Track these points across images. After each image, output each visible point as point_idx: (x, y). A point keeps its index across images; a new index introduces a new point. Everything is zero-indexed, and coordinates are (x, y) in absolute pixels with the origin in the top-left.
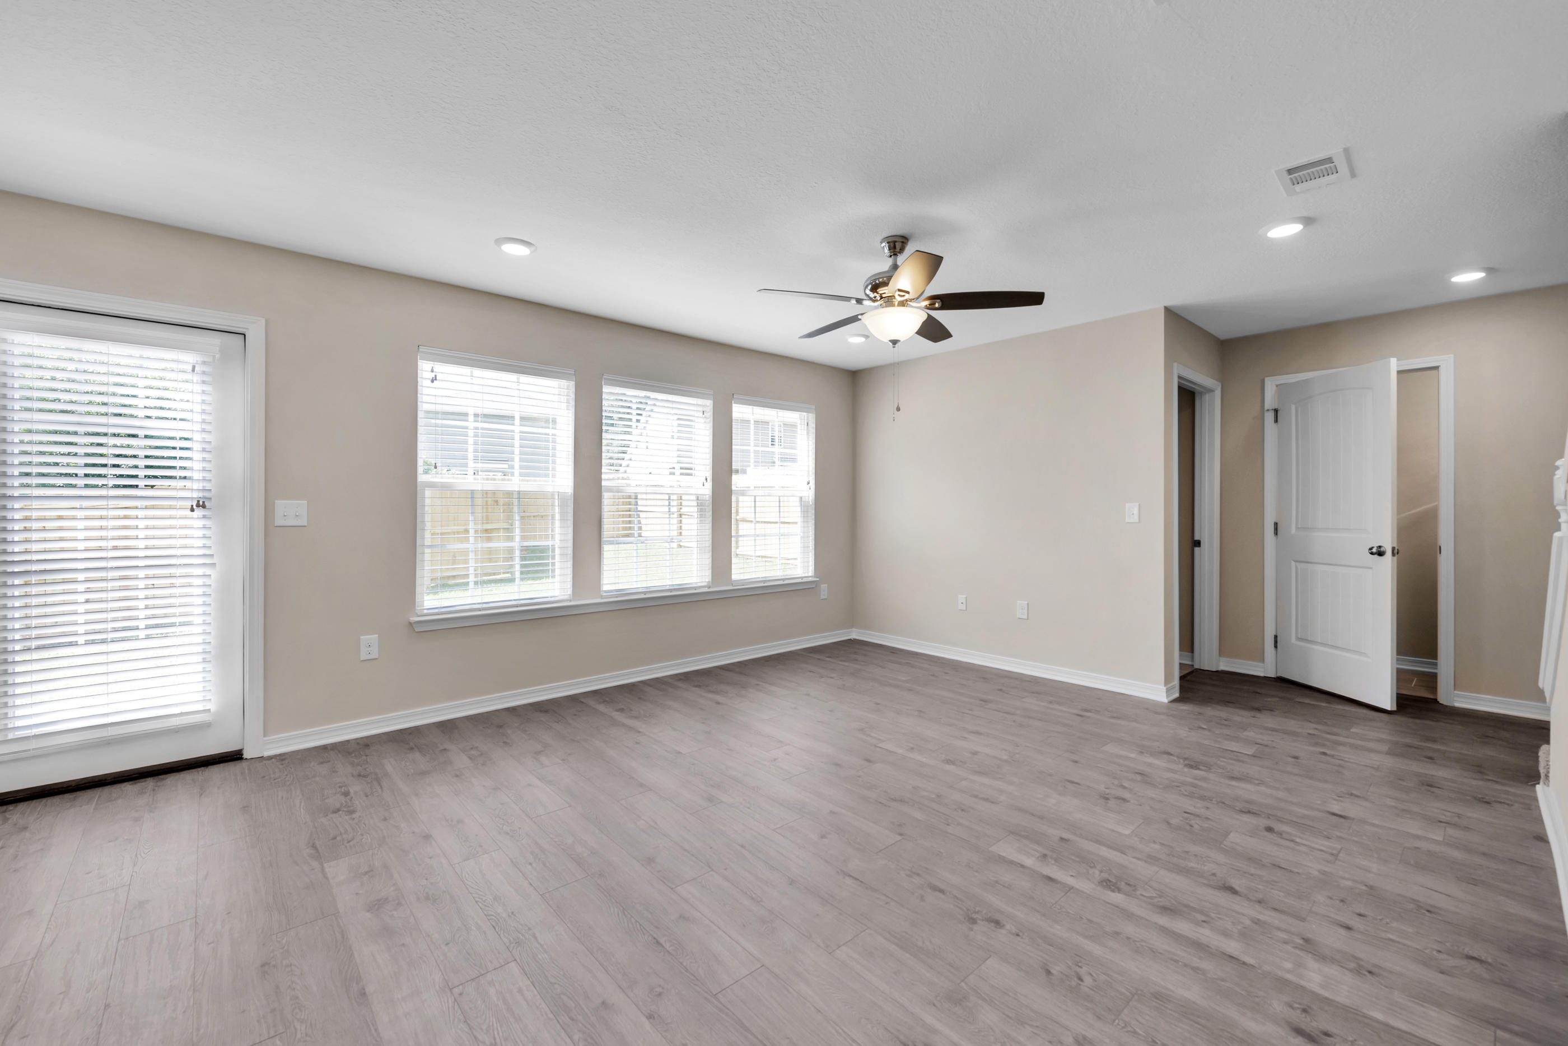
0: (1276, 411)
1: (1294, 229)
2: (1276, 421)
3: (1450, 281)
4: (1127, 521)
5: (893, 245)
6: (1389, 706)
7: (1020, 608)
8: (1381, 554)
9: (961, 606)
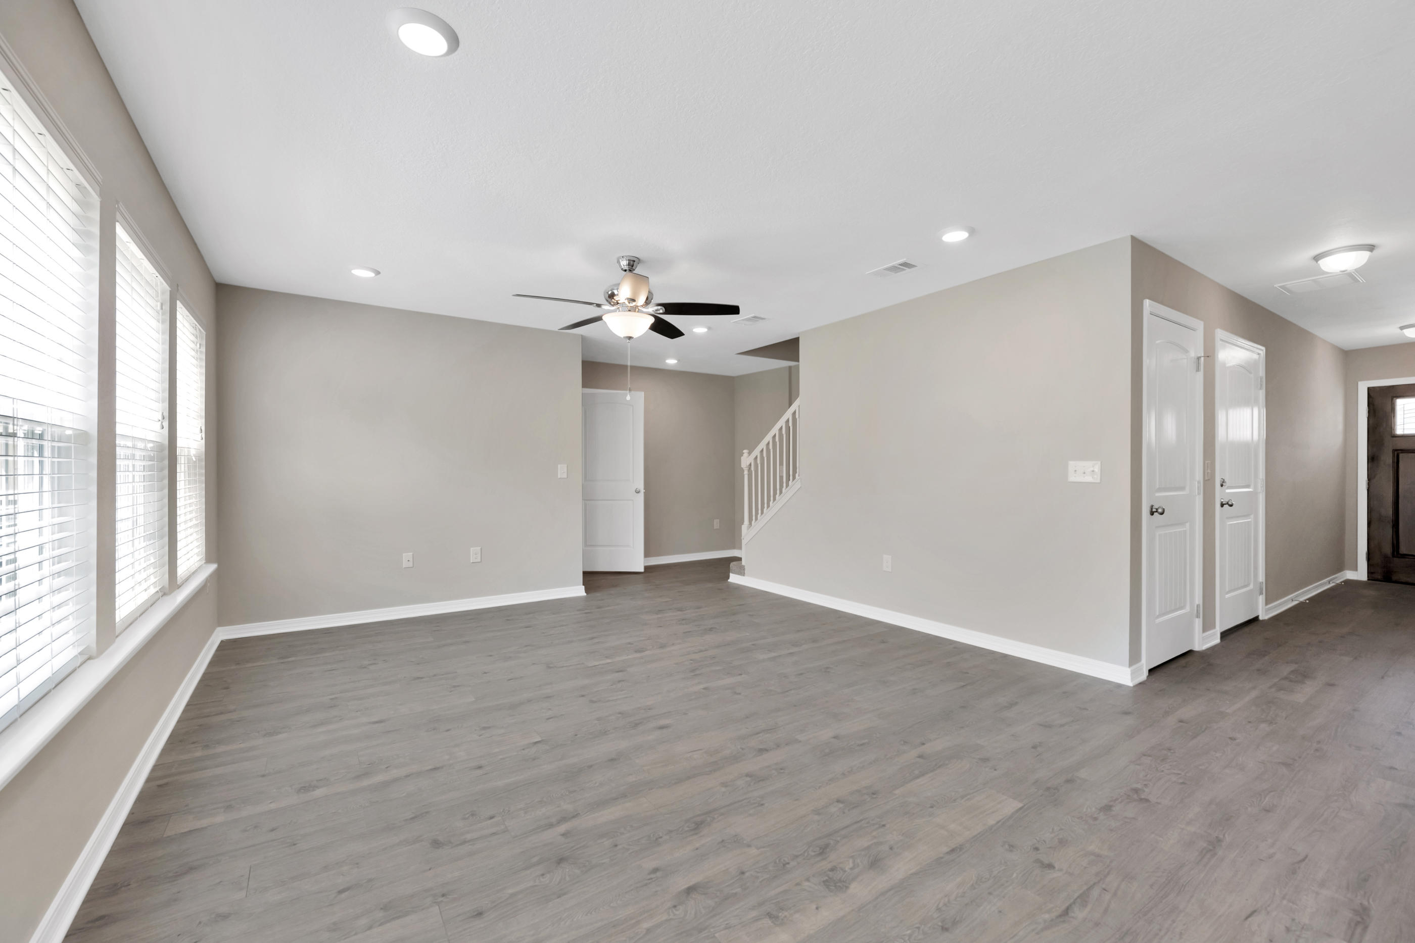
1: (704, 330)
4: (559, 477)
5: (632, 262)
6: (642, 570)
7: (474, 554)
8: (639, 492)
9: (406, 564)
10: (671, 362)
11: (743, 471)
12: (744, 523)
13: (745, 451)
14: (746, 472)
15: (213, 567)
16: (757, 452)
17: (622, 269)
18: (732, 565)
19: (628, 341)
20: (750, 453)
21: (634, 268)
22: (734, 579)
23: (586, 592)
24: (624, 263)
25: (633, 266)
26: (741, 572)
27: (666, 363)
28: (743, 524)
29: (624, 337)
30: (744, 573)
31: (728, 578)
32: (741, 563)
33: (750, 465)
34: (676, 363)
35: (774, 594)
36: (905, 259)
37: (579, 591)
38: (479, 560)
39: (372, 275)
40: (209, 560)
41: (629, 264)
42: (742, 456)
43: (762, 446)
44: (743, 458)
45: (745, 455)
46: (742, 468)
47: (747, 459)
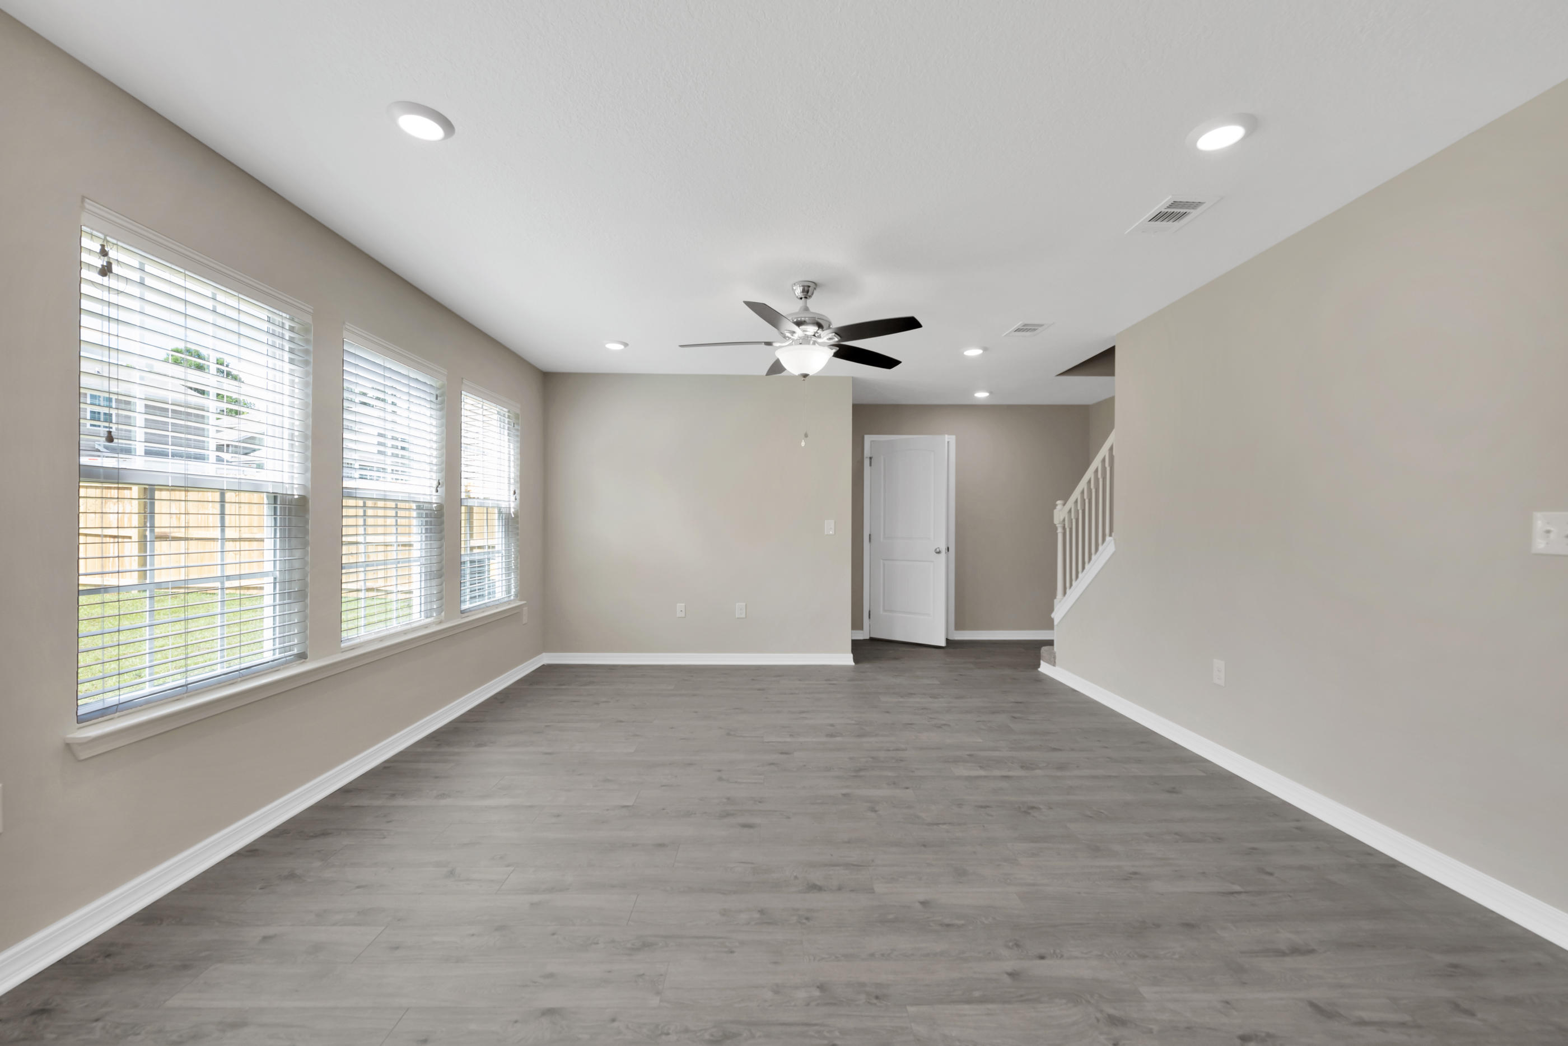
0: (871, 458)
1: (978, 352)
2: (871, 465)
3: (974, 396)
4: (826, 533)
5: (806, 288)
6: (943, 644)
7: (739, 610)
8: (939, 552)
9: (679, 614)
10: (982, 395)
11: (1056, 529)
12: (1057, 597)
13: (1059, 502)
14: (1060, 530)
15: (519, 603)
16: (1070, 503)
17: (797, 297)
18: (1044, 649)
19: (803, 379)
20: (1064, 505)
21: (809, 294)
22: (1045, 668)
23: (855, 662)
24: (798, 291)
25: (808, 292)
26: (1053, 662)
27: (976, 397)
28: (1055, 598)
29: (799, 375)
30: (1055, 662)
31: (1039, 665)
32: (1053, 650)
33: (1064, 520)
34: (988, 396)
35: (1084, 695)
36: (1170, 197)
37: (847, 659)
38: (743, 616)
39: (622, 347)
40: (523, 597)
41: (803, 291)
42: (1055, 508)
43: (1076, 494)
44: (1056, 512)
45: (1059, 507)
46: (1055, 525)
47: (1060, 513)
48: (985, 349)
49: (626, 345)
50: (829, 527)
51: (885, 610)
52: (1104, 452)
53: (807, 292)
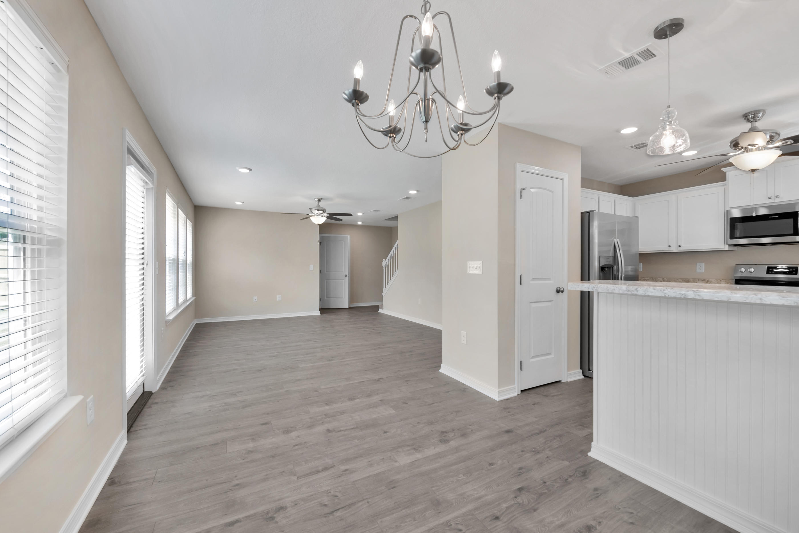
0: (321, 242)
1: (361, 214)
2: (321, 245)
4: (310, 270)
6: (348, 308)
7: (278, 298)
8: (346, 276)
9: (254, 301)
10: (360, 223)
11: (383, 268)
12: (383, 289)
14: (384, 268)
15: (194, 298)
16: (387, 260)
18: (380, 306)
19: (317, 225)
20: (385, 260)
22: (381, 311)
23: (320, 314)
26: (382, 308)
30: (383, 308)
31: (379, 311)
32: (383, 305)
33: (385, 265)
34: (362, 224)
35: (391, 315)
37: (318, 313)
38: (280, 300)
40: (193, 296)
42: (383, 261)
43: (388, 258)
44: (383, 263)
45: (384, 261)
46: (383, 267)
47: (384, 263)
48: (363, 213)
49: (243, 203)
50: (311, 268)
51: (327, 298)
52: (395, 246)
53: (319, 200)
